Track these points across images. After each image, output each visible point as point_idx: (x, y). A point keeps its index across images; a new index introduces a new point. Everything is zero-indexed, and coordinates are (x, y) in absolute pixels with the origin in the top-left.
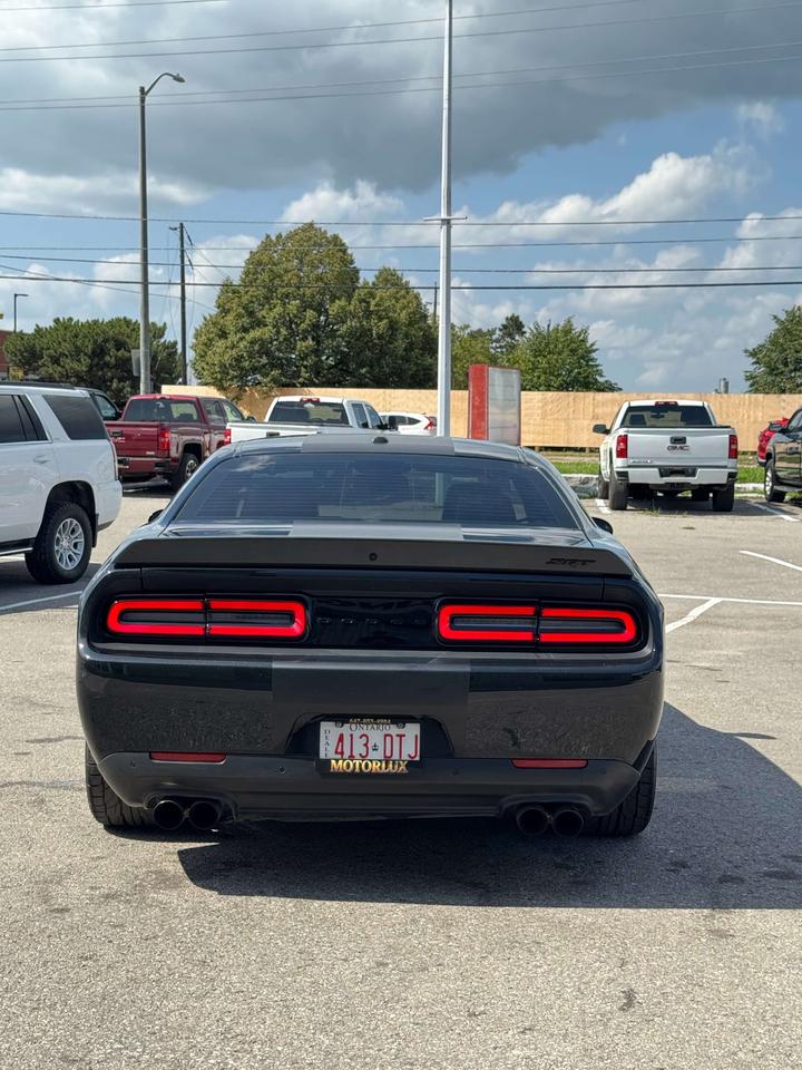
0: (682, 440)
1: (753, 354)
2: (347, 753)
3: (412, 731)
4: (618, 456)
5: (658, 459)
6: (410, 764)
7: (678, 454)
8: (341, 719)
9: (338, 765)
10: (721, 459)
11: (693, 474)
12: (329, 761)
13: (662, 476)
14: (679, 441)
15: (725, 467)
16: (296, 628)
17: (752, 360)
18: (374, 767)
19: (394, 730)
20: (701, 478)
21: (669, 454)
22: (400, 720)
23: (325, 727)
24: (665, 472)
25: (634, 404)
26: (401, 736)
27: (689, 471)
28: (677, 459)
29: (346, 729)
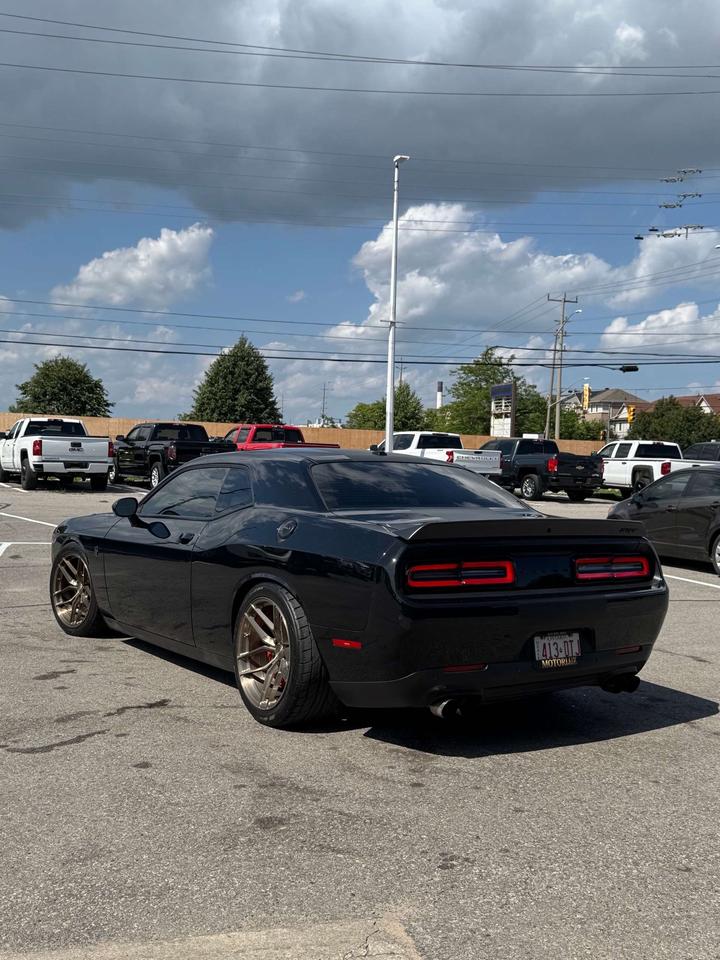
0: (79, 445)
1: (21, 388)
2: (548, 656)
3: (576, 637)
4: (34, 454)
5: (61, 456)
6: (578, 658)
7: (76, 453)
8: (543, 634)
9: (546, 663)
10: (104, 457)
11: (86, 467)
12: (541, 661)
13: (66, 467)
14: (76, 446)
15: (106, 462)
16: (509, 578)
17: (21, 392)
18: (562, 662)
19: (568, 638)
20: (91, 469)
21: (70, 453)
22: (570, 632)
23: (537, 639)
24: (68, 465)
25: (33, 420)
26: (571, 641)
27: (85, 465)
28: (76, 457)
29: (546, 641)
